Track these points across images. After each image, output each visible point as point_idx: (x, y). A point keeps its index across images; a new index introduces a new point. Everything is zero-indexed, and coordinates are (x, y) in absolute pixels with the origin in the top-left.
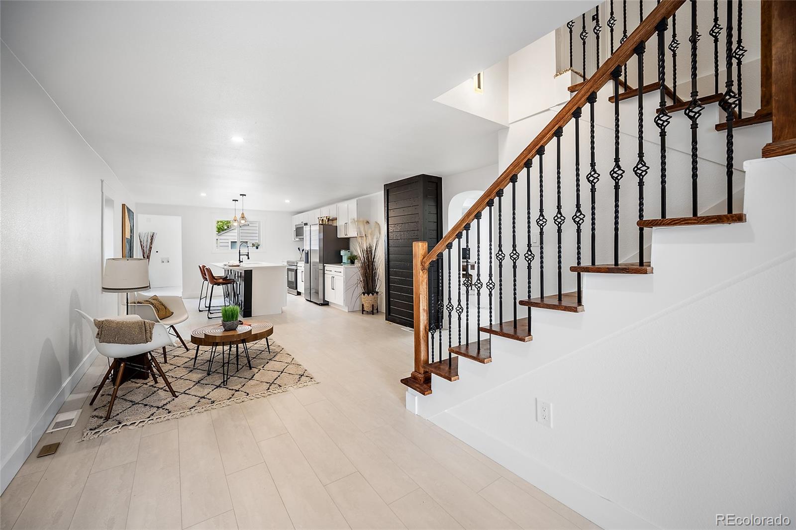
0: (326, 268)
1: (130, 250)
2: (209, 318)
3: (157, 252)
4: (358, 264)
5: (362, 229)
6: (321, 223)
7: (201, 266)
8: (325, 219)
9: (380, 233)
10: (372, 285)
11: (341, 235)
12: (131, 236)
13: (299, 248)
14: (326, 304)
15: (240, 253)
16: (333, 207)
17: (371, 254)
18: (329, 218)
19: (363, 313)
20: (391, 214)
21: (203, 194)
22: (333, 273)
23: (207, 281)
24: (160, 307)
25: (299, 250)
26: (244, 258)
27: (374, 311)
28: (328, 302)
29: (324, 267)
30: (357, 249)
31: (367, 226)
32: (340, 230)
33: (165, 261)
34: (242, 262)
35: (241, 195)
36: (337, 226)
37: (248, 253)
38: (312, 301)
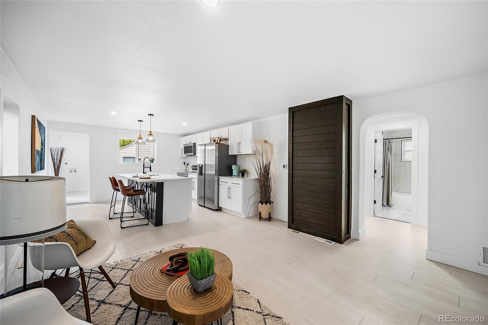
0: (220, 180)
1: (41, 162)
2: (122, 228)
3: (66, 164)
5: (259, 148)
6: (213, 142)
7: (111, 177)
8: (217, 139)
11: (232, 152)
12: (42, 149)
13: (184, 163)
14: (219, 209)
15: (144, 166)
16: (226, 129)
18: (221, 139)
19: (260, 220)
20: (296, 133)
21: (114, 113)
22: (229, 184)
23: (119, 191)
24: (80, 237)
25: (185, 164)
26: (147, 170)
27: (270, 218)
28: (221, 207)
29: (219, 179)
31: (264, 145)
32: (232, 148)
33: (73, 171)
34: (146, 173)
35: (149, 115)
36: (229, 145)
37: (150, 166)
38: (206, 207)
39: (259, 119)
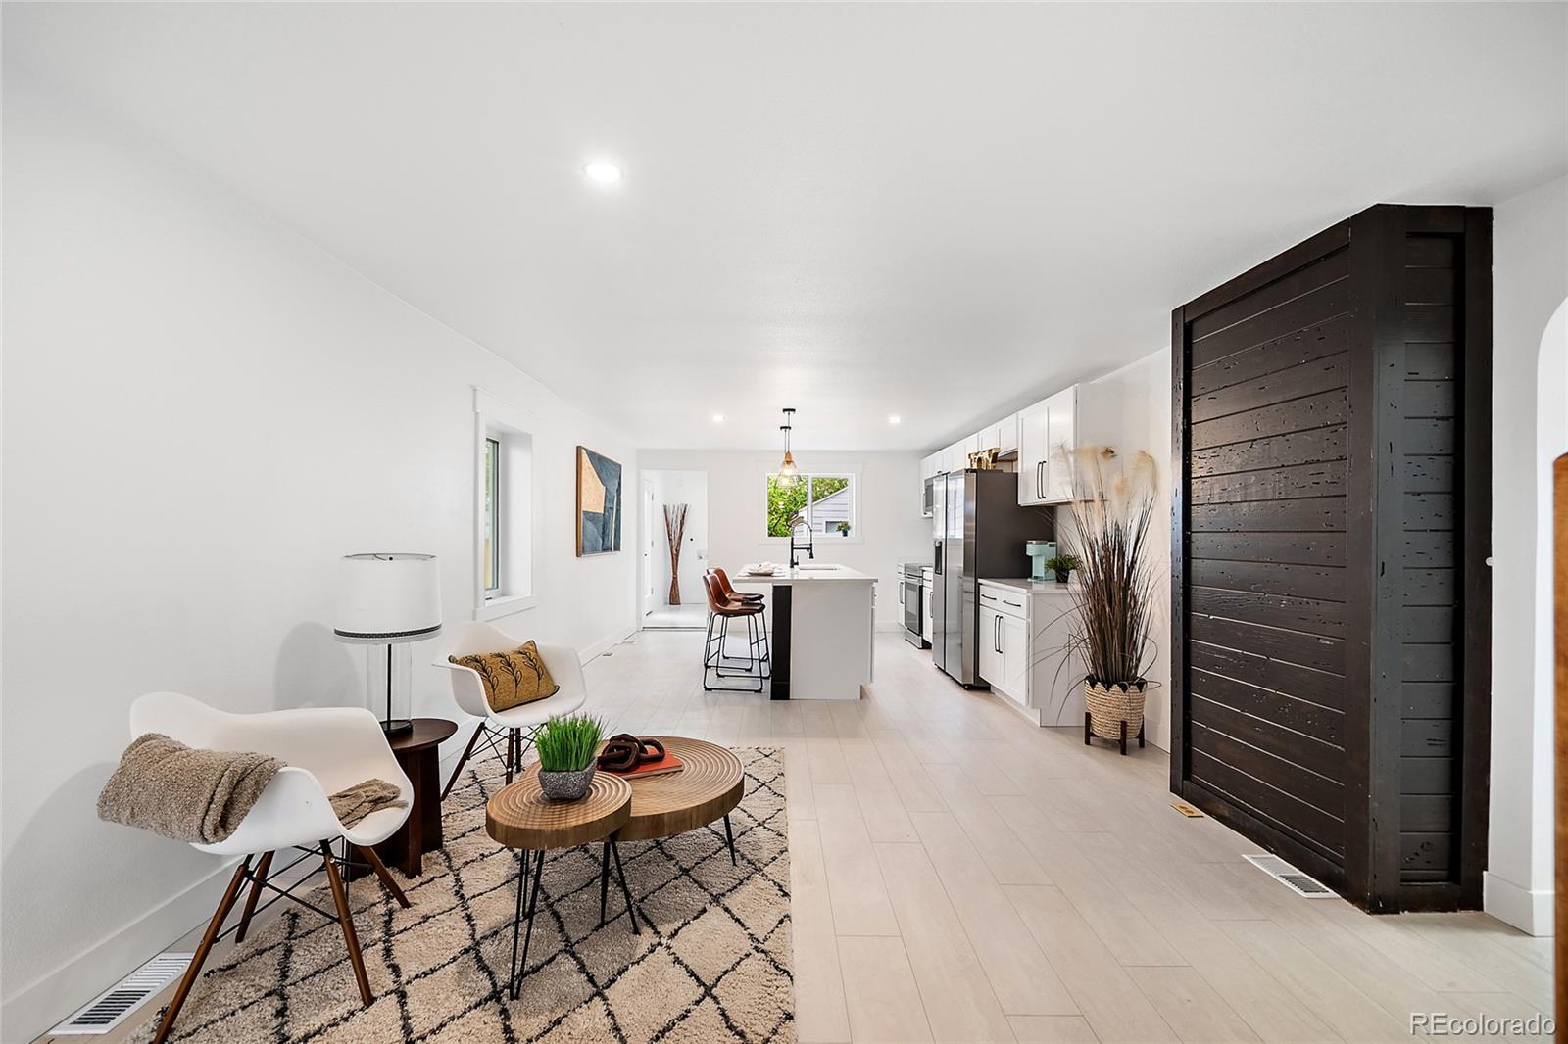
0: (983, 590)
1: (604, 535)
2: (706, 689)
3: (692, 540)
4: (1075, 584)
5: (1090, 477)
6: (975, 467)
8: (985, 456)
9: (1155, 487)
10: (1123, 657)
11: (1028, 497)
12: (608, 510)
14: (981, 687)
15: (792, 544)
16: (1009, 421)
17: (1122, 555)
18: (996, 454)
19: (1087, 743)
22: (999, 605)
26: (802, 556)
27: (1128, 741)
28: (986, 682)
29: (977, 586)
30: (1074, 540)
31: (1105, 465)
32: (1027, 485)
34: (797, 564)
35: (785, 410)
36: (1017, 474)
37: (811, 544)
38: (947, 674)
39: (1117, 369)
